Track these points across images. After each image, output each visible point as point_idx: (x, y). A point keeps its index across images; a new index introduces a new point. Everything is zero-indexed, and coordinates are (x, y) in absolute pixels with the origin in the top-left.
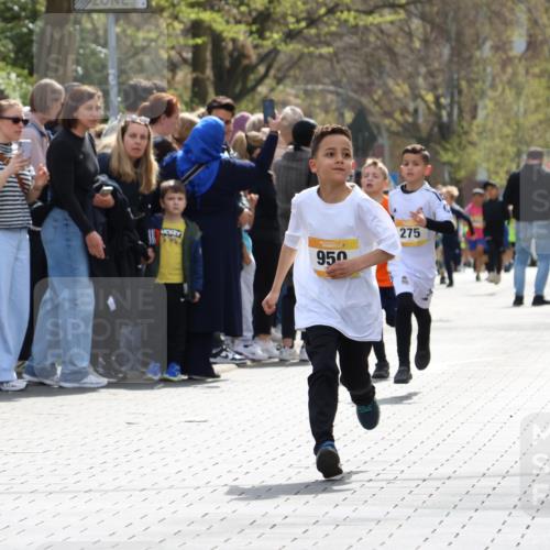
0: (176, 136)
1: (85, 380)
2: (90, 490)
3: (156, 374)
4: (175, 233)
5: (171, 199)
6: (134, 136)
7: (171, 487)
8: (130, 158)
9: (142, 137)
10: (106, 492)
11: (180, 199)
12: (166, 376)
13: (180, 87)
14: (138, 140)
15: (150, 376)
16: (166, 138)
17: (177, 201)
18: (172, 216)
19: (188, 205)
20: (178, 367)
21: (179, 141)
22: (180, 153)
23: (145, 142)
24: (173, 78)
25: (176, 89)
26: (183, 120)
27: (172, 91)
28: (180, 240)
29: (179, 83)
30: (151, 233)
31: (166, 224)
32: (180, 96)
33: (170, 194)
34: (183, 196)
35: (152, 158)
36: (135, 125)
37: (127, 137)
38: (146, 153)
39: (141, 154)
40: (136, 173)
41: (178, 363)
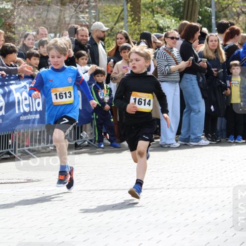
0: (240, 42)
1: (200, 142)
2: (207, 187)
3: (232, 140)
4: (236, 82)
5: (233, 69)
6: (212, 41)
8: (211, 50)
9: (215, 41)
10: (213, 188)
11: (238, 69)
12: (236, 141)
13: (241, 23)
14: (214, 42)
15: (230, 141)
16: (235, 44)
17: (236, 70)
18: (235, 76)
20: (241, 137)
21: (241, 44)
22: (241, 50)
23: (217, 43)
24: (238, 19)
27: (238, 25)
28: (239, 85)
29: (241, 21)
30: (228, 82)
31: (233, 79)
32: (241, 27)
34: (239, 67)
35: (221, 48)
36: (212, 37)
37: (209, 42)
38: (218, 47)
39: (216, 48)
40: (216, 55)
41: (241, 135)
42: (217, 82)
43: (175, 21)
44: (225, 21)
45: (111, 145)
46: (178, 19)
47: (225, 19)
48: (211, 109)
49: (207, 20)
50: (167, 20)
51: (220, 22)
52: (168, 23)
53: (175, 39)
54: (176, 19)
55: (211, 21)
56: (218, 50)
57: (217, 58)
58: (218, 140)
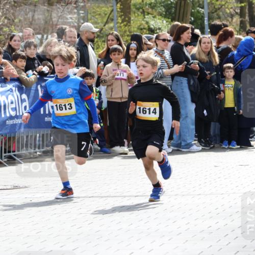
0: (234, 45)
1: (191, 148)
2: (200, 194)
3: (226, 146)
4: (230, 86)
5: (227, 72)
6: (205, 43)
7: (234, 193)
8: (204, 52)
9: (208, 43)
10: (206, 195)
11: (231, 72)
12: (231, 147)
13: (235, 24)
14: (207, 44)
15: (224, 146)
16: (229, 46)
17: (230, 73)
18: (228, 79)
19: (235, 74)
20: (235, 143)
21: (235, 47)
22: (235, 52)
23: (210, 45)
24: (232, 20)
25: (233, 26)
26: (236, 38)
27: (231, 26)
28: (232, 89)
29: (235, 22)
30: (221, 85)
31: (226, 82)
32: (235, 28)
33: (227, 70)
34: (233, 70)
36: (204, 38)
37: (202, 44)
38: (211, 49)
39: (209, 50)
40: (209, 58)
41: (235, 141)
42: (210, 85)
43: (167, 22)
44: (218, 22)
45: (101, 151)
46: (170, 20)
47: (219, 20)
48: (204, 114)
49: (199, 22)
50: (158, 21)
51: (213, 23)
52: (159, 24)
53: (166, 42)
54: (167, 20)
55: (204, 22)
56: (211, 52)
57: (210, 61)
58: (212, 146)
